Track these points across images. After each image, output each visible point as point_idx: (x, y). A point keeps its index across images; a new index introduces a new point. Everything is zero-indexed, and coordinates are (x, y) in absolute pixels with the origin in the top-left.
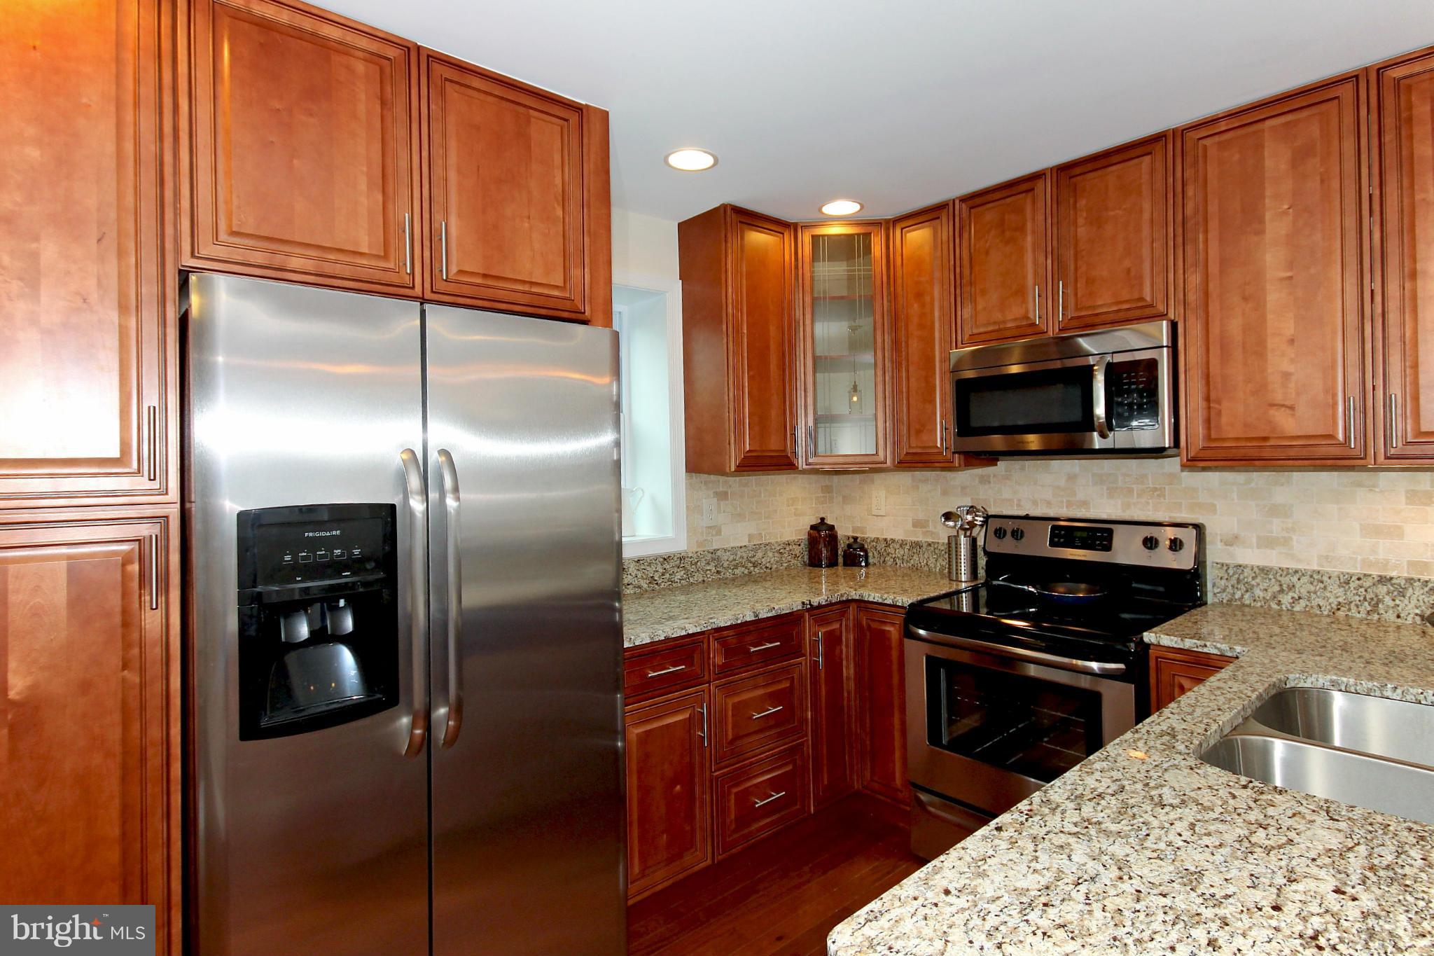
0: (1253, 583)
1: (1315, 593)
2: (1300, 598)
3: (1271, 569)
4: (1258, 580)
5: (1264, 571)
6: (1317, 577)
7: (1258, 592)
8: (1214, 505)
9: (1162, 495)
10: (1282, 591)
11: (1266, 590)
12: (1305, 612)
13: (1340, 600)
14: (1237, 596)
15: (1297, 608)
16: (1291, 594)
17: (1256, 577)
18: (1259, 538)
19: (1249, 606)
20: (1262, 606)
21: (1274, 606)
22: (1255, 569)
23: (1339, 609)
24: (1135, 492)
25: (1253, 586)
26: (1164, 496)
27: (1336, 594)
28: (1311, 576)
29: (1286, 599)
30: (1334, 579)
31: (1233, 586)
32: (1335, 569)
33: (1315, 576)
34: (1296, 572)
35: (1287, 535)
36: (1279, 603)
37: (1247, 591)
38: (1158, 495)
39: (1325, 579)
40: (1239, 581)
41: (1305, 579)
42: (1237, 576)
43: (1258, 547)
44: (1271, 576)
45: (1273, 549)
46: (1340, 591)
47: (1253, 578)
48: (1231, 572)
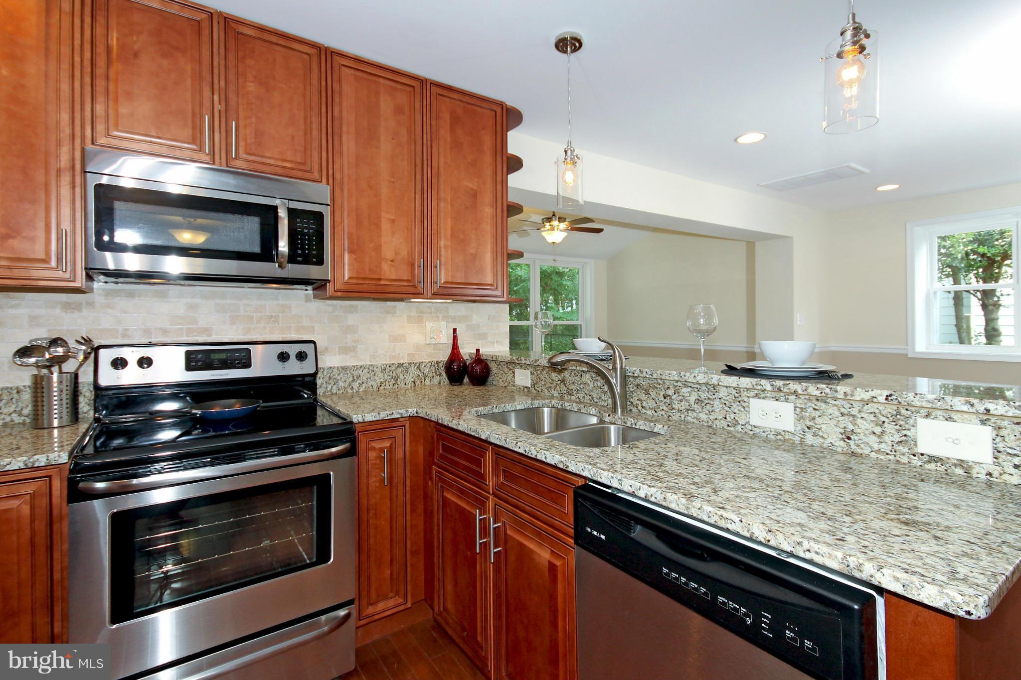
0: (339, 378)
1: (370, 378)
2: (363, 383)
3: (348, 367)
4: (341, 376)
5: (344, 369)
6: (371, 369)
7: (341, 384)
8: (313, 327)
9: (277, 322)
10: (354, 380)
11: (345, 381)
12: (365, 391)
13: (382, 380)
14: (329, 389)
15: (361, 390)
16: (359, 381)
17: (340, 373)
18: (340, 348)
19: (336, 394)
20: (343, 393)
21: (350, 391)
22: (340, 369)
23: (381, 386)
24: (255, 320)
25: (338, 380)
26: (278, 322)
27: (380, 377)
28: (368, 368)
29: (356, 385)
30: (379, 368)
31: (326, 382)
32: (379, 363)
33: (370, 368)
34: (361, 367)
35: (355, 345)
36: (352, 388)
37: (335, 384)
38: (273, 321)
39: (375, 369)
40: (330, 378)
41: (365, 371)
42: (328, 375)
43: (339, 354)
44: (348, 372)
45: (347, 354)
46: (381, 375)
47: (338, 375)
48: (325, 373)
